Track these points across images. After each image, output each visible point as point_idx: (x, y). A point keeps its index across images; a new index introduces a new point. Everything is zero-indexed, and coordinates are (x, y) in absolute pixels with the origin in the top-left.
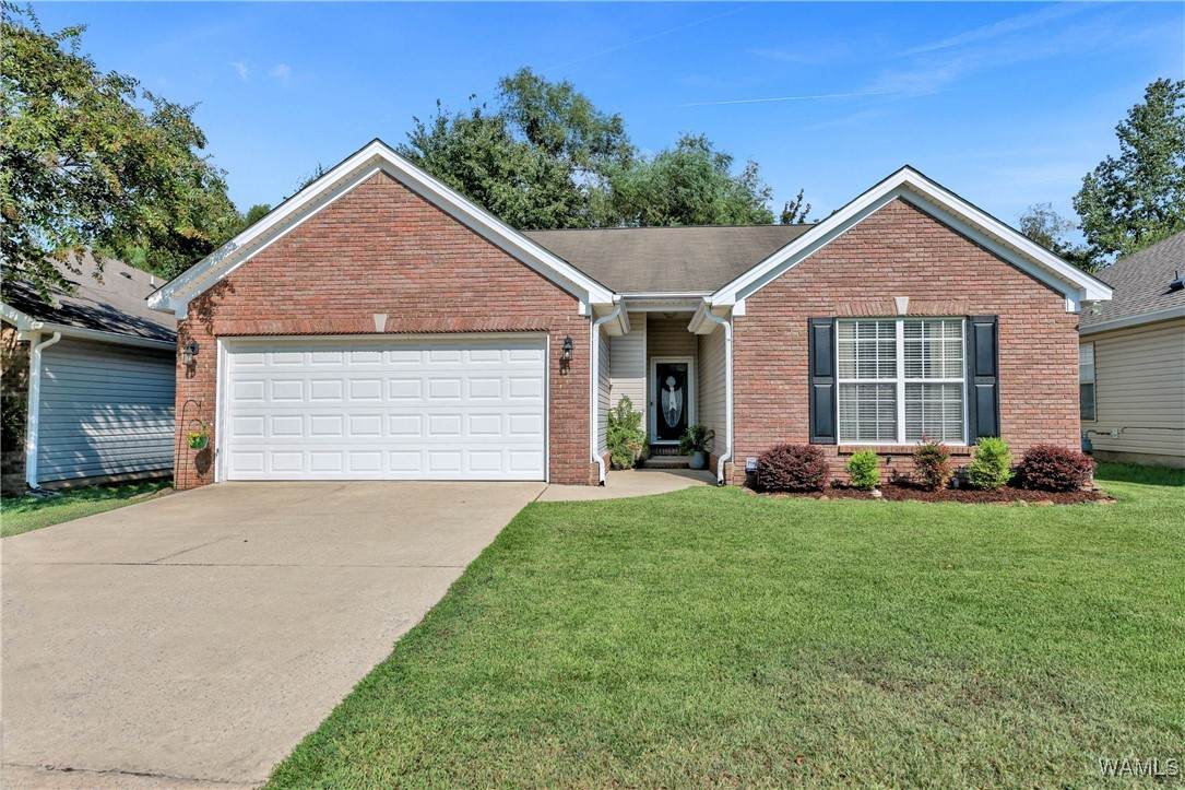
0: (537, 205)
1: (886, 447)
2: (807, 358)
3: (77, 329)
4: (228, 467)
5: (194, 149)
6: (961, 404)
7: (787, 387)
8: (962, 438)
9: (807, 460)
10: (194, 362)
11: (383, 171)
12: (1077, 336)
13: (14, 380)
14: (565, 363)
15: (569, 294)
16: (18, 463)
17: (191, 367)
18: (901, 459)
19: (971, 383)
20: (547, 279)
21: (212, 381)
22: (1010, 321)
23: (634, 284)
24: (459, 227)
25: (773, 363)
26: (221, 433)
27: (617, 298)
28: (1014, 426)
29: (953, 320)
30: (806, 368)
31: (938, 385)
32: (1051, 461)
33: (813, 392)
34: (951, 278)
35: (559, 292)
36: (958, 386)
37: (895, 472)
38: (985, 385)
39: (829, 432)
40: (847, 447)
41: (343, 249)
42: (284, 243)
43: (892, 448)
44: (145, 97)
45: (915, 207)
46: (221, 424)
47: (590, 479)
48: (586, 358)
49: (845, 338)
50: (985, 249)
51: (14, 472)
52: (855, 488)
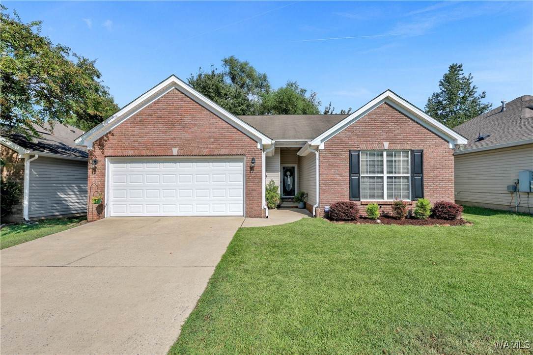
0: (235, 106)
1: (380, 202)
2: (348, 166)
3: (46, 153)
4: (111, 211)
5: (95, 78)
6: (408, 185)
7: (341, 178)
8: (408, 198)
9: (351, 208)
10: (96, 167)
11: (176, 89)
12: (453, 158)
13: (17, 175)
14: (252, 168)
15: (254, 140)
16: (19, 210)
17: (94, 170)
18: (385, 206)
19: (412, 177)
20: (245, 134)
21: (104, 175)
22: (428, 152)
23: (276, 136)
24: (208, 112)
25: (335, 168)
26: (108, 197)
27: (274, 142)
28: (429, 193)
29: (405, 152)
30: (348, 170)
31: (399, 177)
32: (446, 208)
33: (351, 180)
34: (405, 135)
35: (249, 139)
36: (407, 177)
37: (383, 211)
38: (418, 177)
39: (357, 196)
40: (364, 202)
41: (159, 121)
42: (134, 118)
43: (382, 202)
44: (73, 55)
45: (391, 106)
46: (108, 193)
47: (262, 216)
48: (261, 166)
49: (363, 158)
50: (418, 123)
51: (18, 214)
52: (369, 219)
